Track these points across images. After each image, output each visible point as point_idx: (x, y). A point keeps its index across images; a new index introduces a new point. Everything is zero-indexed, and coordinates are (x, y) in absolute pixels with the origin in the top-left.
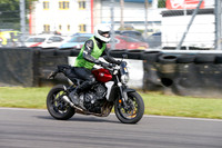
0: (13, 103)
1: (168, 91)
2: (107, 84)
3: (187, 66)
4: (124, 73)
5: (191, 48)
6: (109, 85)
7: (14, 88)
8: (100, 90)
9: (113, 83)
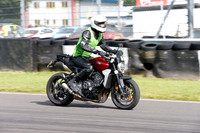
0: (18, 88)
1: (150, 74)
2: (104, 72)
3: (166, 53)
4: (121, 61)
5: (167, 37)
6: (107, 73)
7: (17, 72)
8: (97, 78)
9: (109, 71)
